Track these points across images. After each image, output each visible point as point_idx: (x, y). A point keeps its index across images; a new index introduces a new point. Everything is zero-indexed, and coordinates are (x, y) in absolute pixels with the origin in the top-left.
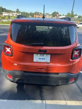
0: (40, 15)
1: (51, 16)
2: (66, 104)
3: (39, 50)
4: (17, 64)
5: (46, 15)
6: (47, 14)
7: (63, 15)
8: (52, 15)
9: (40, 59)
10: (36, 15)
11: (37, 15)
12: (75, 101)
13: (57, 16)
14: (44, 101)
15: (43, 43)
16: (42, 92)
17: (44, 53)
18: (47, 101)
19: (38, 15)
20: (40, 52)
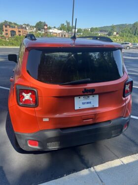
0: (14, 27)
1: (35, 29)
2: (122, 164)
3: (84, 90)
4: (50, 119)
5: (26, 27)
6: (28, 25)
7: (55, 27)
8: (35, 27)
9: (83, 103)
10: (6, 27)
11: (8, 27)
12: (130, 156)
13: (44, 29)
14: (92, 168)
15: (89, 79)
16: (82, 156)
17: (91, 93)
18: (95, 167)
19: (10, 26)
20: (86, 94)
